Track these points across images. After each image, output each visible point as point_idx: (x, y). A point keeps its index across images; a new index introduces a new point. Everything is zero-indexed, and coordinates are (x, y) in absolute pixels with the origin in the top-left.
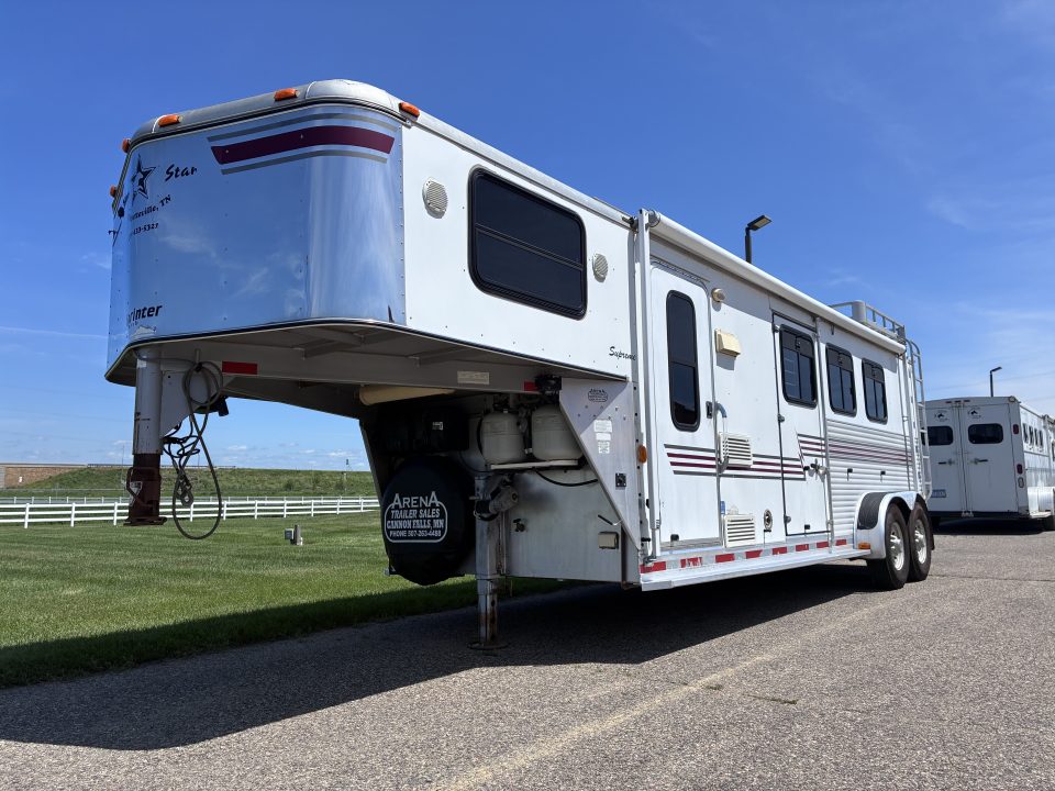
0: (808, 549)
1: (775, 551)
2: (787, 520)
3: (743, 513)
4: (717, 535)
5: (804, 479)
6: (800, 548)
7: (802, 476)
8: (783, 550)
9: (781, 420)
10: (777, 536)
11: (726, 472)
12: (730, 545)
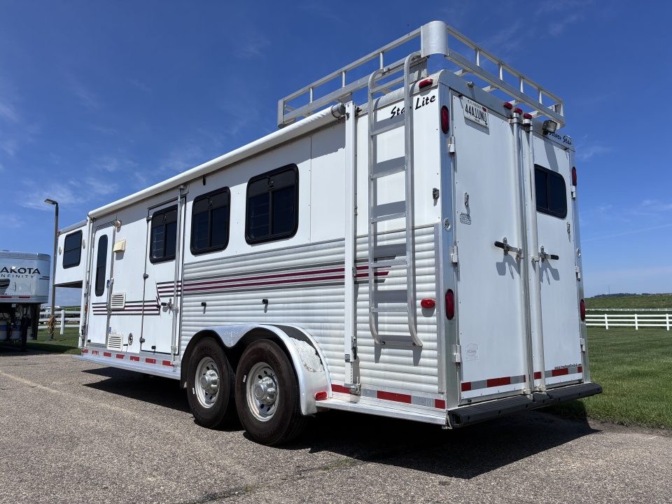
0: (155, 363)
1: (132, 358)
2: (142, 341)
3: (119, 334)
4: (104, 343)
5: (159, 314)
6: (148, 361)
7: (157, 312)
8: (137, 359)
9: (146, 277)
10: (135, 349)
11: (113, 313)
12: (109, 348)
